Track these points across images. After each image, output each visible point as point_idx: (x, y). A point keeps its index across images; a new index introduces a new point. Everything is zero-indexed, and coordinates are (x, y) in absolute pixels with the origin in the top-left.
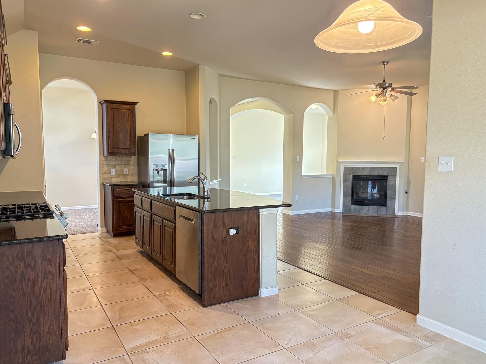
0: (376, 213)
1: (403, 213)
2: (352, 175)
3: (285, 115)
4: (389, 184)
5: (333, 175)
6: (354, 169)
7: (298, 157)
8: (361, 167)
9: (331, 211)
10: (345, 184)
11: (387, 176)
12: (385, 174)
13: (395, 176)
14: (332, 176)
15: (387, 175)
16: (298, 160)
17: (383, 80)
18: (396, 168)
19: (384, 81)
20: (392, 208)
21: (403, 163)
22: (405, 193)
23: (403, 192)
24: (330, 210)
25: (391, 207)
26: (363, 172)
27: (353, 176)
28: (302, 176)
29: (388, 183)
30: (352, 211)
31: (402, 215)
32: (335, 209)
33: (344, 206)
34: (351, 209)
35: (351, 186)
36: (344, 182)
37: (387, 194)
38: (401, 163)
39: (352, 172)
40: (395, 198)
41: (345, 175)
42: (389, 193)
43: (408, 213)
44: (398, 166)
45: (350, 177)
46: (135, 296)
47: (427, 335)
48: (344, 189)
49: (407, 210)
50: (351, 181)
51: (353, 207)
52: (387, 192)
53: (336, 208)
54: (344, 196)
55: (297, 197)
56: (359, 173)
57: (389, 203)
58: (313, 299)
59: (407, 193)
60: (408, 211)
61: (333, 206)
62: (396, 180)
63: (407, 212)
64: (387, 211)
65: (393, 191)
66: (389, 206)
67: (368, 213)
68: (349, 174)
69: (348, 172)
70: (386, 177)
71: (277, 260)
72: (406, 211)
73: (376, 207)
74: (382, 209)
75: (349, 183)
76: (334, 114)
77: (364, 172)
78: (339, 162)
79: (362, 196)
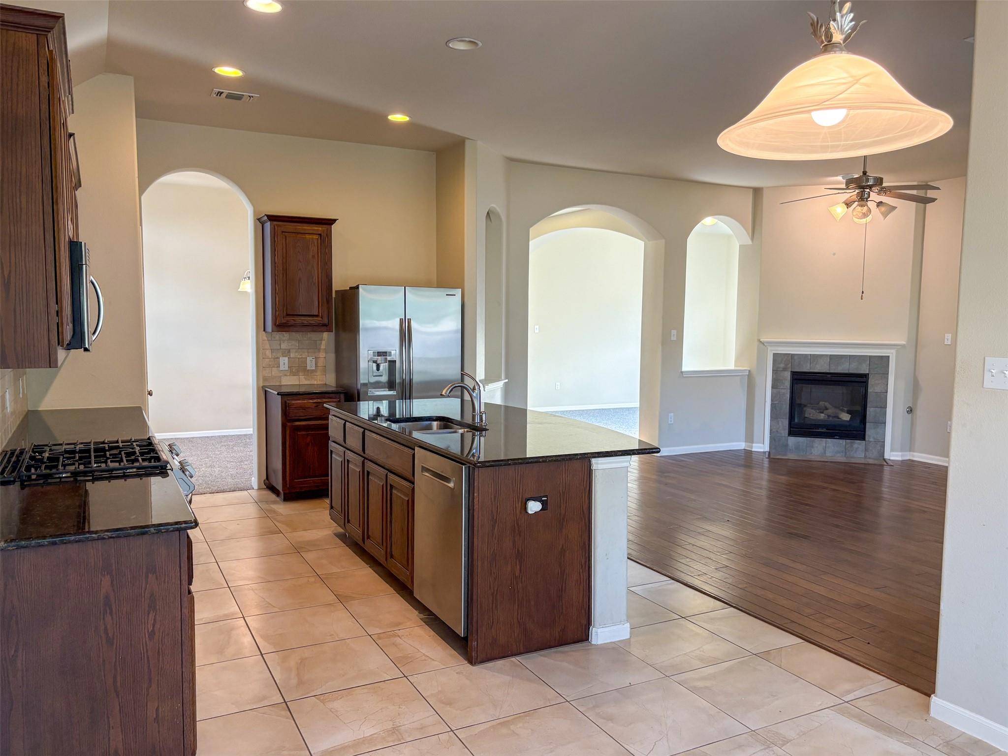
0: (842, 454)
1: (902, 456)
2: (791, 372)
3: (647, 241)
4: (871, 391)
5: (749, 371)
6: (796, 357)
7: (674, 332)
8: (811, 355)
9: (744, 449)
10: (775, 390)
11: (868, 374)
12: (864, 369)
13: (886, 375)
14: (748, 374)
15: (868, 373)
16: (674, 338)
17: (863, 170)
18: (889, 356)
19: (865, 173)
20: (877, 444)
21: (903, 346)
22: (907, 412)
23: (902, 409)
24: (741, 445)
25: (877, 442)
26: (816, 364)
27: (794, 374)
28: (682, 372)
29: (870, 390)
30: (790, 450)
31: (899, 459)
32: (754, 445)
33: (772, 439)
34: (787, 445)
35: (788, 396)
36: (773, 387)
37: (868, 413)
38: (899, 347)
39: (790, 365)
40: (885, 423)
41: (775, 371)
42: (871, 411)
43: (913, 456)
44: (892, 354)
45: (788, 375)
46: (330, 636)
47: (953, 741)
48: (772, 400)
49: (911, 449)
50: (788, 384)
51: (792, 440)
52: (868, 408)
53: (757, 443)
54: (774, 416)
55: (670, 419)
56: (806, 368)
57: (870, 432)
58: (703, 651)
59: (910, 411)
60: (914, 451)
61: (750, 438)
62: (887, 384)
63: (911, 453)
64: (866, 450)
65: (881, 407)
66: (870, 440)
67: (825, 454)
68: (785, 369)
69: (782, 366)
70: (865, 376)
71: (629, 560)
72: (910, 451)
73: (843, 442)
74: (856, 446)
75: (785, 388)
76: (752, 238)
77: (817, 366)
78: (763, 344)
79: (812, 418)
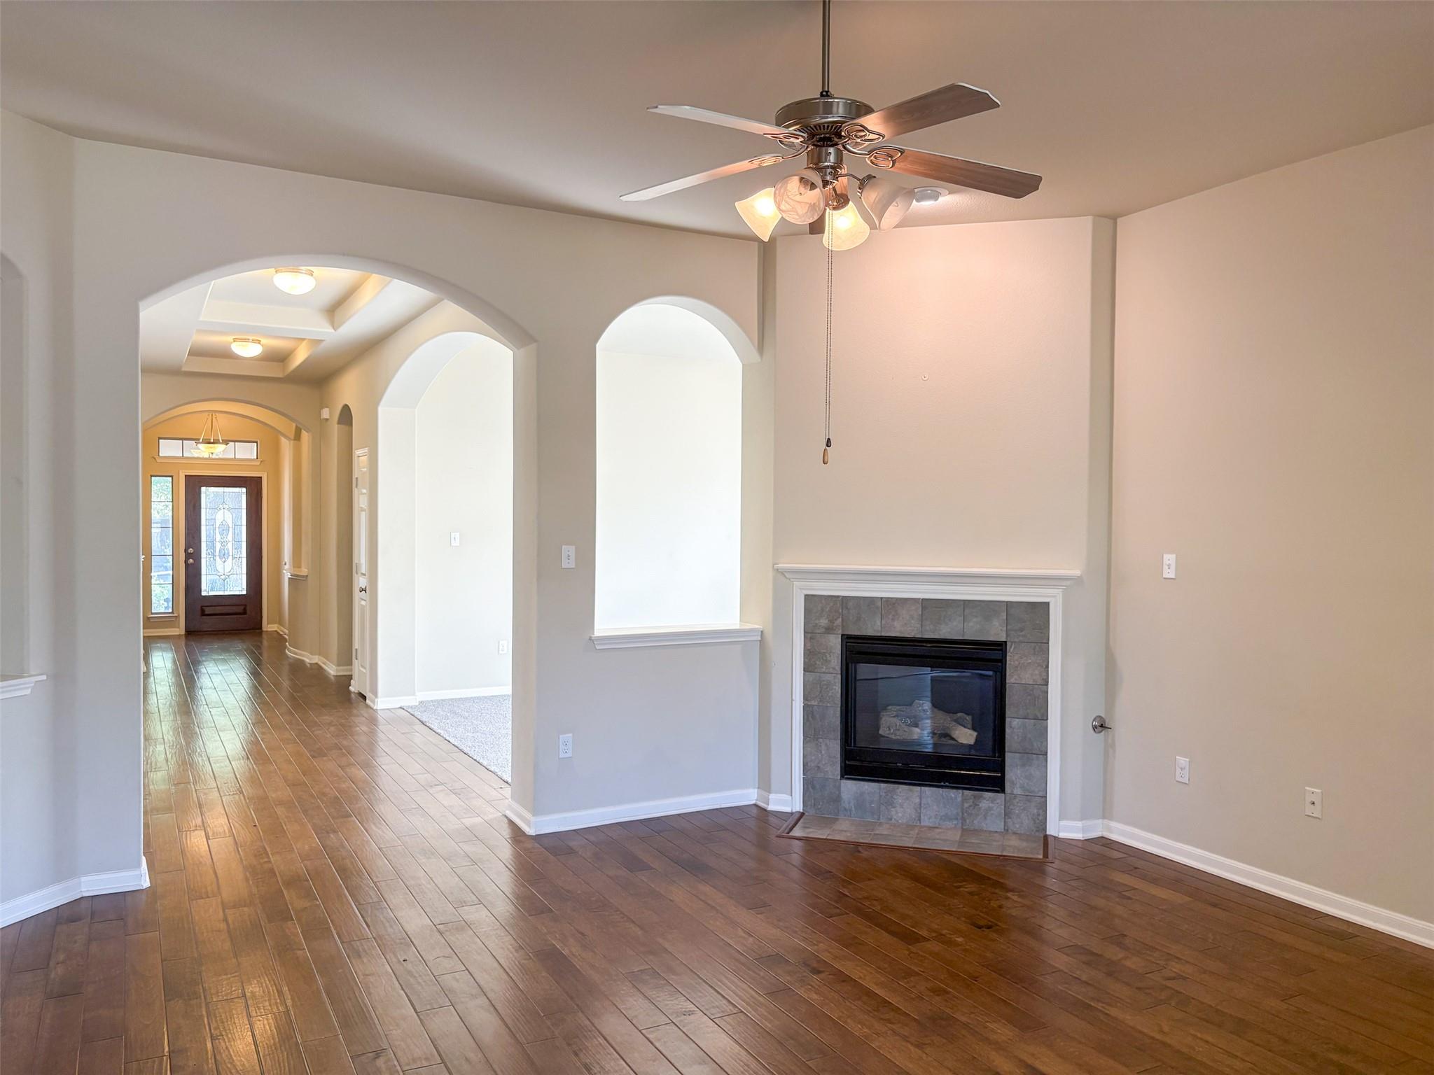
0: (955, 822)
1: (1084, 830)
2: (842, 635)
3: (516, 350)
4: (1013, 680)
5: (762, 632)
6: (850, 604)
7: (569, 551)
8: (882, 598)
9: (756, 805)
10: (811, 676)
11: (1006, 642)
12: (995, 632)
13: (1042, 645)
14: (759, 639)
15: (1005, 640)
16: (568, 562)
18: (1047, 604)
19: (825, 94)
20: (1029, 801)
21: (1078, 580)
22: (1094, 728)
23: (1081, 725)
24: (748, 796)
25: (1029, 797)
26: (893, 620)
27: (848, 639)
28: (590, 639)
29: (1010, 680)
30: (845, 809)
31: (1079, 836)
32: (772, 796)
33: (809, 784)
34: (838, 799)
35: (837, 688)
36: (807, 669)
37: (1007, 730)
38: (1068, 583)
39: (840, 620)
40: (1046, 754)
41: (809, 634)
42: (1015, 726)
43: (1110, 829)
44: (1054, 597)
45: (835, 643)
48: (806, 698)
49: (1106, 812)
50: (835, 661)
51: (850, 788)
52: (1007, 720)
53: (776, 793)
54: (811, 734)
55: (562, 747)
56: (873, 627)
57: (1014, 773)
59: (1101, 726)
60: (1111, 819)
61: (765, 784)
62: (1047, 667)
63: (1106, 821)
64: (1007, 814)
65: (1036, 719)
66: (1015, 792)
67: (920, 820)
68: (829, 630)
69: (824, 622)
70: (1001, 647)
72: (1104, 817)
73: (956, 795)
74: (984, 804)
75: (831, 670)
77: (896, 623)
78: (782, 573)
79: (893, 737)
